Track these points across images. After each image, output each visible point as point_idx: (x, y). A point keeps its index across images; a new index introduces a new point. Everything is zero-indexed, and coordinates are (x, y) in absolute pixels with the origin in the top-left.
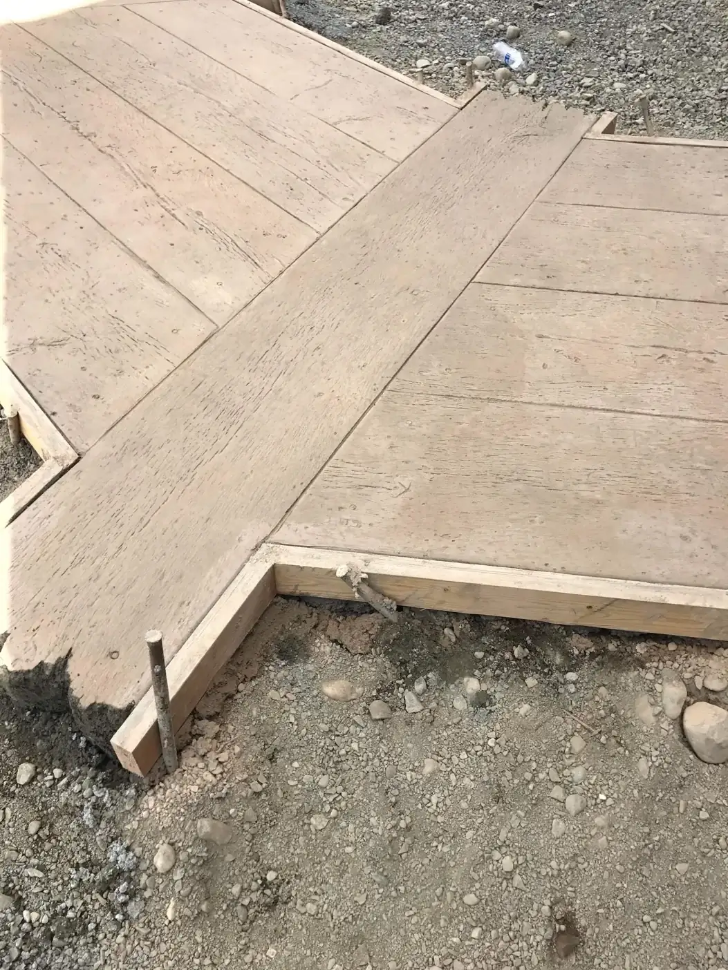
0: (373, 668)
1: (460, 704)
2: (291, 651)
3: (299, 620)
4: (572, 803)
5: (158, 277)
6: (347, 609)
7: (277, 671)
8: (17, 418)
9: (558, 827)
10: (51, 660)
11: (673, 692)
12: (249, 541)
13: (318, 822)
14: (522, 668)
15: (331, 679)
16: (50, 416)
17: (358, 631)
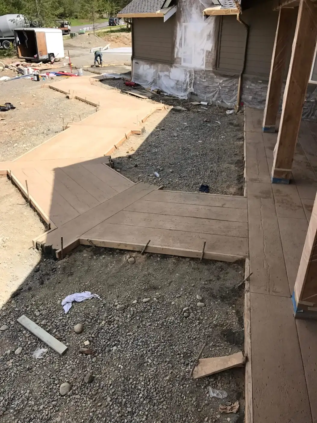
0: (91, 253)
1: (101, 258)
2: (81, 251)
3: (82, 248)
4: (111, 267)
5: (74, 208)
6: (89, 247)
7: (78, 253)
8: (50, 224)
9: (108, 269)
10: (50, 245)
11: (128, 256)
12: (77, 236)
13: (79, 267)
14: (110, 254)
15: (85, 254)
16: (54, 224)
17: (89, 249)
